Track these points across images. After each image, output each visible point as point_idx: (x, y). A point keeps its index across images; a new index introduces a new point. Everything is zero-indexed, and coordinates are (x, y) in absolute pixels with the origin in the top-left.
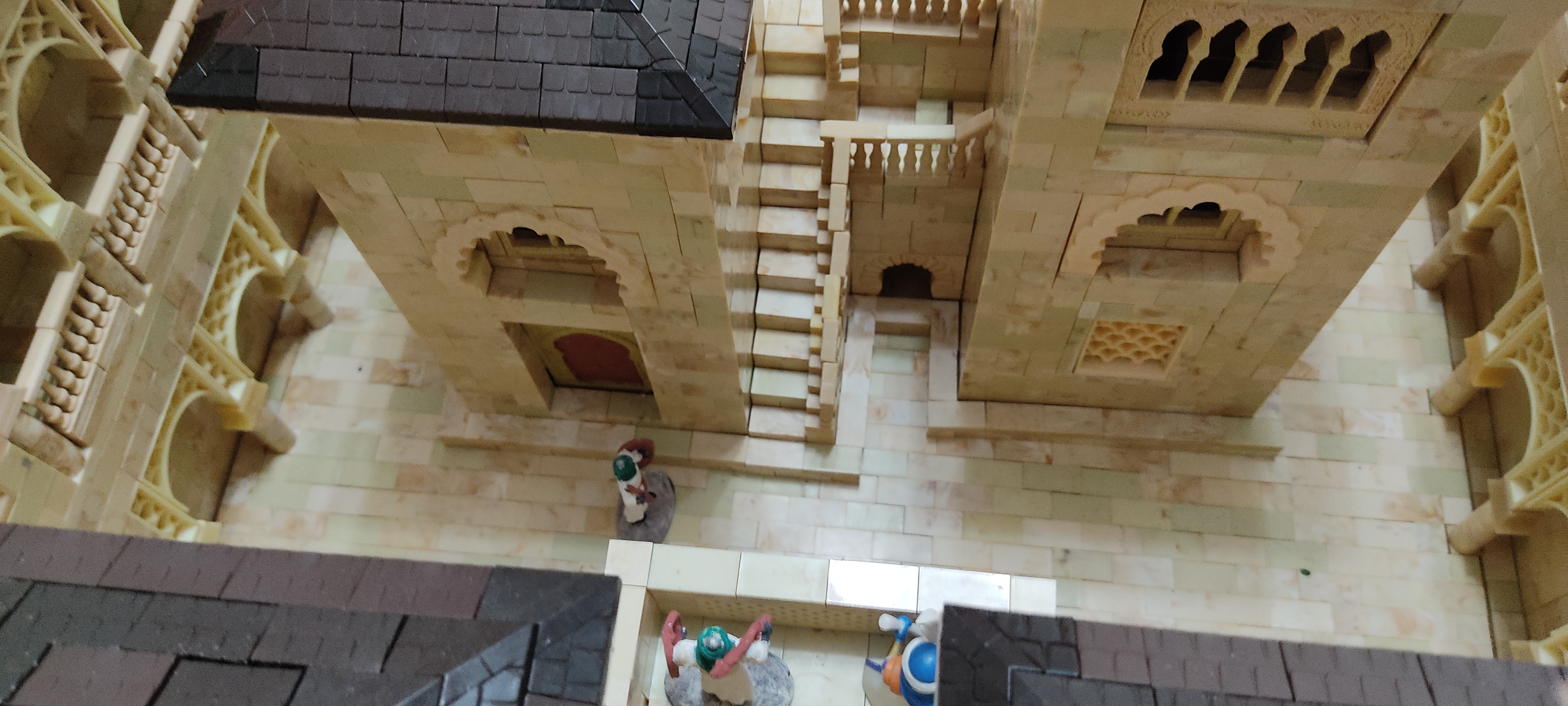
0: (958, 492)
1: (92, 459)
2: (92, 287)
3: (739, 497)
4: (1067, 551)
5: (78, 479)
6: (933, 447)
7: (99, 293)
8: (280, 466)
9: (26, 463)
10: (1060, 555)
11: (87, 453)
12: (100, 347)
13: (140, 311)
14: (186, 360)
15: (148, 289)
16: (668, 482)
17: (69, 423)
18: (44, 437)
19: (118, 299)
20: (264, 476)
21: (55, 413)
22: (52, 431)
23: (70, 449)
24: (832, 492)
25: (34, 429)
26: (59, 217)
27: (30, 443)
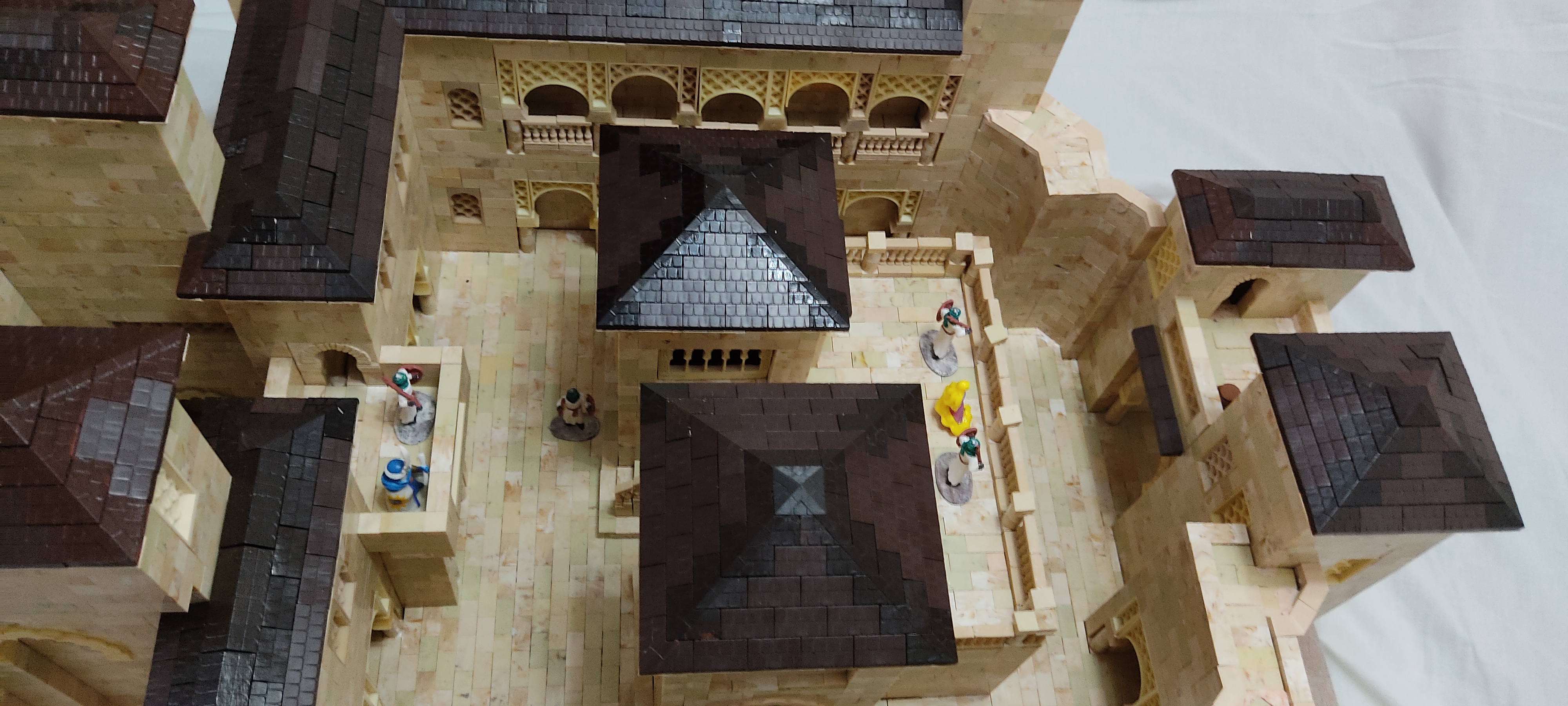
0: (599, 594)
1: (520, 156)
2: (588, 132)
3: (587, 474)
4: (565, 659)
5: (509, 152)
6: (625, 577)
7: (589, 135)
8: (589, 252)
9: (500, 130)
10: (562, 655)
11: (522, 153)
12: (567, 143)
16: (592, 435)
18: (516, 135)
19: (592, 144)
20: (583, 244)
21: (528, 134)
22: (520, 136)
23: (519, 145)
24: (593, 525)
25: (516, 128)
26: (602, 109)
27: (509, 129)
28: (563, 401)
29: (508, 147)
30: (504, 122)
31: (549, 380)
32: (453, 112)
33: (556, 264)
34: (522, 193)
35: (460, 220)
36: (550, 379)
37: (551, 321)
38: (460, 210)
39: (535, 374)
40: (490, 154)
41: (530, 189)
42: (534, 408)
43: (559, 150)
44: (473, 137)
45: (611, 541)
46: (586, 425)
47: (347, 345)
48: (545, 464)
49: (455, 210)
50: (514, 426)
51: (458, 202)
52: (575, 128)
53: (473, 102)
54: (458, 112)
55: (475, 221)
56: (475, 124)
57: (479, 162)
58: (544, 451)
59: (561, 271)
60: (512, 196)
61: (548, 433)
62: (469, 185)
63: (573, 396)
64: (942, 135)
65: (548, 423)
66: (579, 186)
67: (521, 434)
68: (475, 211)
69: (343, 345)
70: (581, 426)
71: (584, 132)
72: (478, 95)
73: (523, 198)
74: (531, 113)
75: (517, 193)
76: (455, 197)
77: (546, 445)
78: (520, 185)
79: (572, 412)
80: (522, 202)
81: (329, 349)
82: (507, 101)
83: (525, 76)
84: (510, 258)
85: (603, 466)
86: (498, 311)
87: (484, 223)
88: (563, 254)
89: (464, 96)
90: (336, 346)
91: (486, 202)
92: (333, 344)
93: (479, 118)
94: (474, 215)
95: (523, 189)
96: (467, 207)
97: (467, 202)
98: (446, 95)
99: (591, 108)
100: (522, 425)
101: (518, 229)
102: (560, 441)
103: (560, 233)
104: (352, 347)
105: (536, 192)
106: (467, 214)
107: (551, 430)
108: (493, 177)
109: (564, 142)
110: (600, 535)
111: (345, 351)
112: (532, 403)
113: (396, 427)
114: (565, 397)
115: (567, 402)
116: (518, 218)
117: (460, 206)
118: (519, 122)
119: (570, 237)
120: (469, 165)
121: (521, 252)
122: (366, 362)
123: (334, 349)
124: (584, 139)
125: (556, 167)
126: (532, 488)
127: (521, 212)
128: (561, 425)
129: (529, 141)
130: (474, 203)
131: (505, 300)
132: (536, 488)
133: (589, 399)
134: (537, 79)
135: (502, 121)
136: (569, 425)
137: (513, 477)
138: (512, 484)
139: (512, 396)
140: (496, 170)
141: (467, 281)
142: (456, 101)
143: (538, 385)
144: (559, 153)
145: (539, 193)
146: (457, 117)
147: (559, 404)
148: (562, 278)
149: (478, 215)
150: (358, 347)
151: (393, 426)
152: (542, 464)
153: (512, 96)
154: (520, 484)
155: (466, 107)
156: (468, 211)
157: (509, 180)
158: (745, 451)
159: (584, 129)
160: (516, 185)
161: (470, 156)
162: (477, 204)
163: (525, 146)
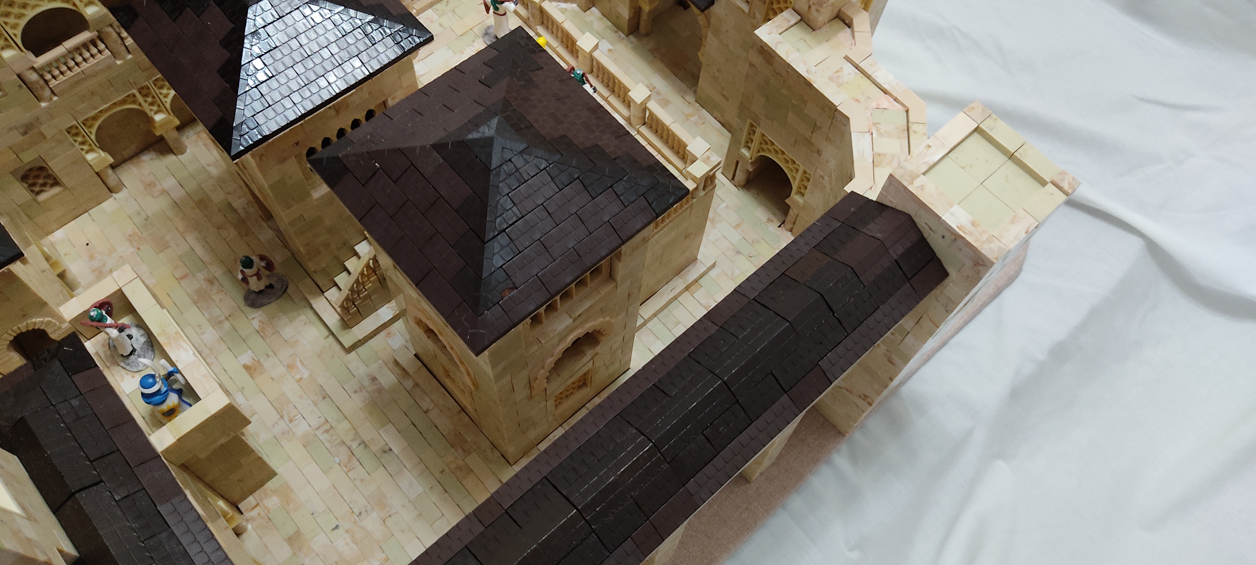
0: (380, 390)
1: (55, 102)
2: (99, 43)
3: (303, 317)
4: (391, 450)
5: (43, 104)
6: (391, 365)
7: (102, 46)
8: (171, 159)
9: (20, 86)
10: (386, 449)
11: (55, 98)
12: (88, 65)
13: (119, 62)
14: (135, 92)
15: (130, 56)
17: (53, 83)
18: (37, 83)
19: (110, 53)
20: (162, 157)
21: (48, 77)
22: (42, 82)
23: (47, 93)
24: (337, 348)
25: (34, 77)
26: (97, 12)
27: (27, 81)
28: (242, 272)
29: (39, 99)
30: (18, 76)
31: (216, 272)
33: (151, 185)
34: (80, 139)
35: (42, 197)
36: (218, 271)
37: (181, 229)
38: (37, 189)
39: (200, 276)
40: (27, 117)
41: (83, 130)
42: (221, 300)
43: (85, 77)
44: (0, 108)
45: (360, 350)
46: (273, 283)
47: (29, 321)
48: (264, 332)
49: (32, 191)
50: (216, 323)
51: (30, 181)
52: (85, 46)
55: (56, 190)
57: (22, 131)
58: (256, 324)
59: (159, 187)
60: (73, 145)
61: (248, 309)
62: (28, 157)
63: (247, 263)
65: (242, 302)
66: (123, 102)
67: (227, 325)
68: (50, 181)
69: (25, 323)
70: (270, 286)
71: (96, 46)
73: (83, 143)
74: (37, 55)
75: (75, 141)
76: (24, 178)
77: (253, 319)
78: (72, 131)
79: (255, 278)
80: (86, 147)
81: (15, 335)
82: (7, 54)
83: (7, 20)
84: (109, 205)
85: (312, 302)
86: (131, 249)
87: (66, 188)
88: (149, 174)
90: (18, 328)
91: (55, 166)
92: (15, 328)
94: (52, 185)
95: (77, 134)
96: (41, 181)
97: (38, 177)
99: (87, 18)
100: (223, 318)
101: (97, 174)
102: (262, 308)
103: (135, 160)
104: (34, 320)
105: (90, 130)
106: (44, 188)
107: (249, 306)
108: (45, 138)
109: (84, 66)
110: (349, 350)
111: (30, 328)
112: (217, 298)
113: (122, 364)
114: (241, 268)
115: (245, 270)
116: (91, 163)
117: (34, 185)
118: (33, 68)
119: (146, 158)
120: (16, 138)
121: (114, 195)
122: (56, 327)
123: (19, 332)
124: (100, 52)
125: (93, 94)
126: (268, 356)
127: (90, 157)
128: (253, 296)
130: (43, 174)
131: (130, 239)
132: (271, 353)
133: (262, 258)
134: (20, 16)
135: (16, 77)
136: (260, 292)
137: (246, 358)
138: (249, 364)
139: (196, 303)
140: (43, 128)
141: (87, 244)
143: (211, 281)
144: (85, 79)
145: (94, 130)
147: (240, 277)
148: (164, 192)
149: (56, 183)
150: (38, 317)
151: (119, 365)
152: (262, 334)
153: (9, 46)
154: (256, 359)
156: (44, 185)
157: (60, 131)
158: (431, 145)
159: (93, 43)
160: (69, 132)
161: (11, 129)
162: (48, 172)
163: (53, 89)
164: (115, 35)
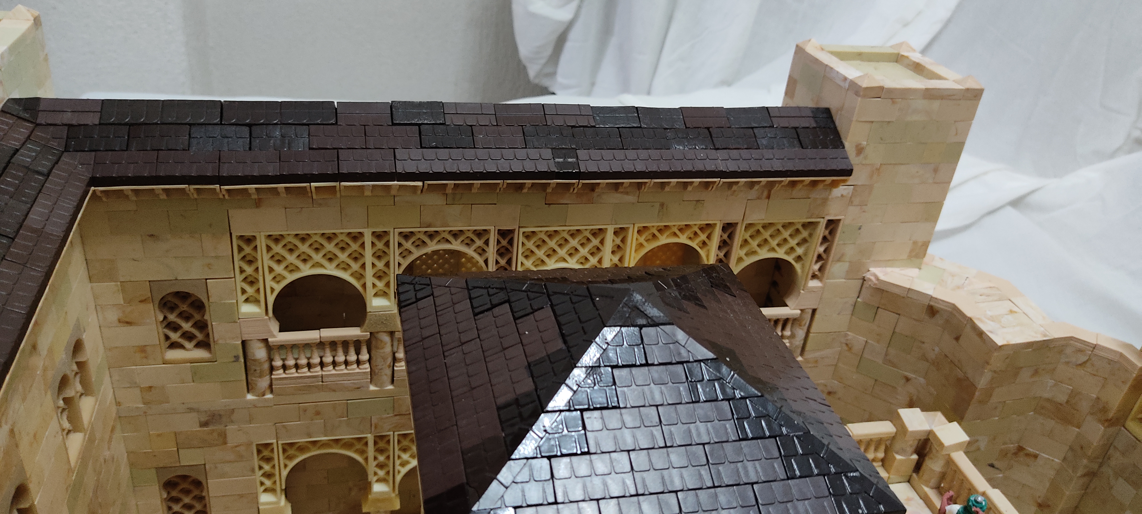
2: (364, 350)
5: (250, 397)
7: (365, 356)
9: (237, 358)
11: (269, 396)
12: (335, 373)
13: (372, 388)
14: (370, 438)
15: (391, 387)
17: (278, 374)
18: (260, 365)
19: (369, 370)
21: (278, 363)
22: (266, 366)
23: (263, 383)
25: (260, 353)
26: (384, 309)
27: (250, 356)
29: (249, 387)
30: (244, 343)
32: (167, 338)
34: (267, 467)
38: (176, 508)
40: (220, 403)
41: (278, 456)
43: (321, 386)
44: (196, 376)
51: (174, 494)
52: (345, 344)
53: (197, 317)
54: (175, 336)
56: (201, 354)
57: (204, 419)
60: (253, 470)
62: (189, 459)
64: (814, 311)
66: (348, 445)
68: (198, 507)
71: (358, 353)
72: (205, 301)
73: (268, 475)
74: (282, 329)
75: (260, 467)
76: (169, 485)
78: (264, 452)
80: (268, 483)
82: (247, 309)
83: (275, 266)
89: (184, 307)
91: (215, 488)
93: (204, 344)
95: (268, 460)
96: (187, 500)
97: (187, 492)
98: (157, 306)
99: (368, 310)
105: (287, 462)
108: (225, 443)
109: (329, 372)
116: (260, 507)
117: (177, 500)
118: (266, 341)
120: (191, 425)
124: (358, 362)
125: (318, 413)
127: (265, 498)
129: (280, 373)
130: (196, 492)
134: (292, 269)
135: (239, 342)
140: (230, 429)
142: (172, 317)
144: (320, 391)
145: (291, 464)
146: (174, 345)
149: (204, 512)
153: (257, 301)
155: (186, 326)
157: (249, 444)
159: (357, 345)
160: (259, 452)
161: (191, 410)
162: (202, 491)
163: (274, 382)
164: (388, 349)
